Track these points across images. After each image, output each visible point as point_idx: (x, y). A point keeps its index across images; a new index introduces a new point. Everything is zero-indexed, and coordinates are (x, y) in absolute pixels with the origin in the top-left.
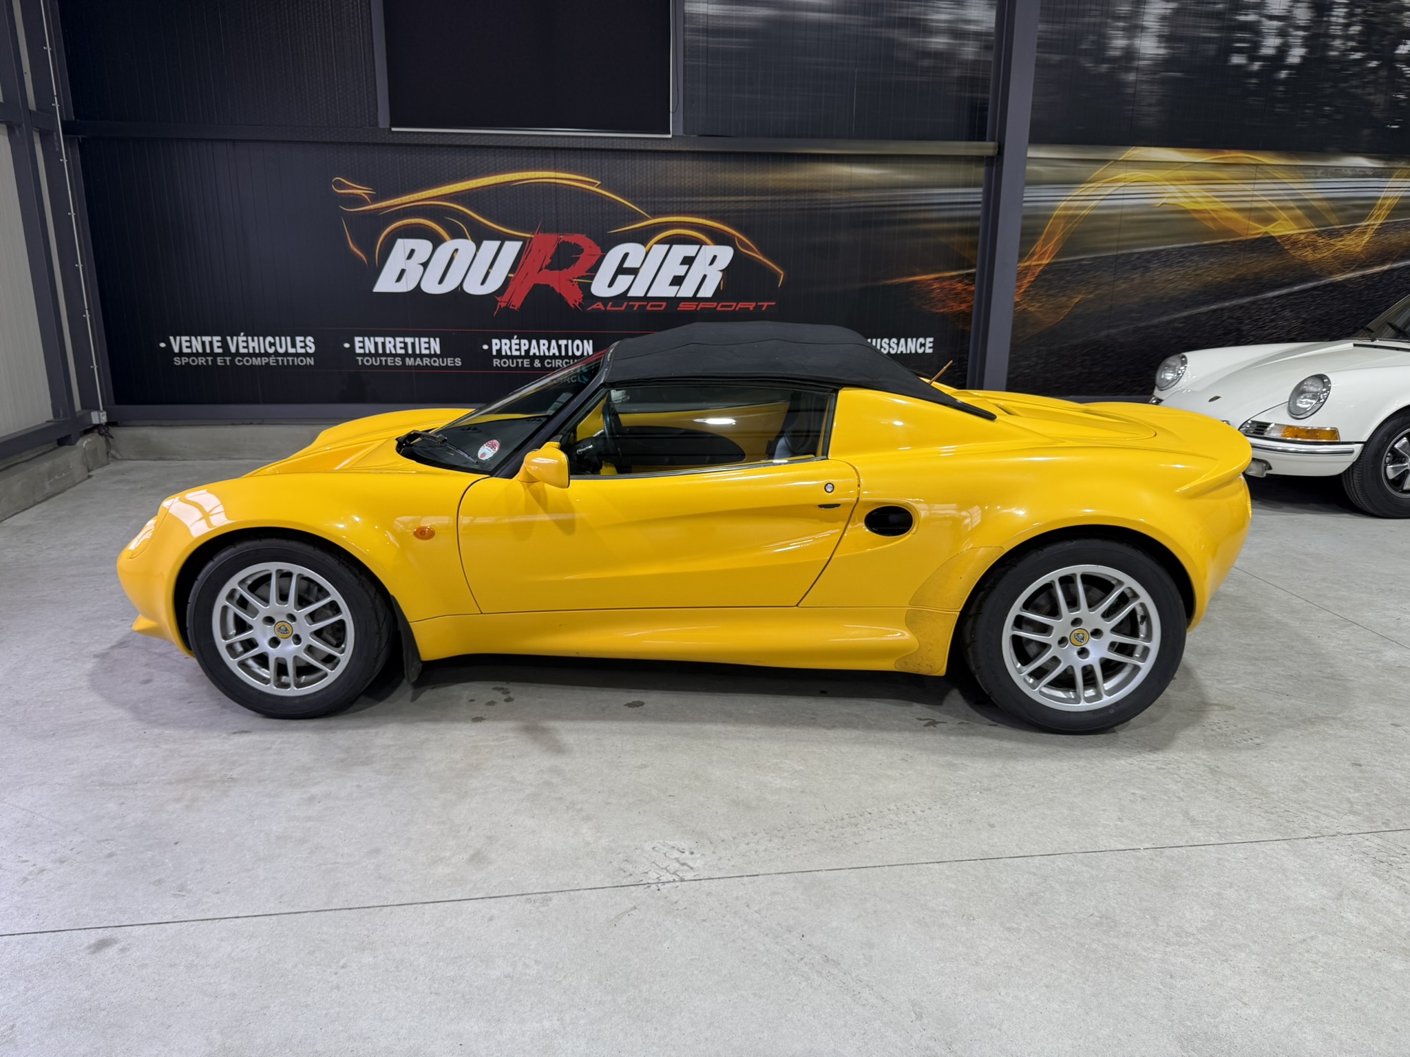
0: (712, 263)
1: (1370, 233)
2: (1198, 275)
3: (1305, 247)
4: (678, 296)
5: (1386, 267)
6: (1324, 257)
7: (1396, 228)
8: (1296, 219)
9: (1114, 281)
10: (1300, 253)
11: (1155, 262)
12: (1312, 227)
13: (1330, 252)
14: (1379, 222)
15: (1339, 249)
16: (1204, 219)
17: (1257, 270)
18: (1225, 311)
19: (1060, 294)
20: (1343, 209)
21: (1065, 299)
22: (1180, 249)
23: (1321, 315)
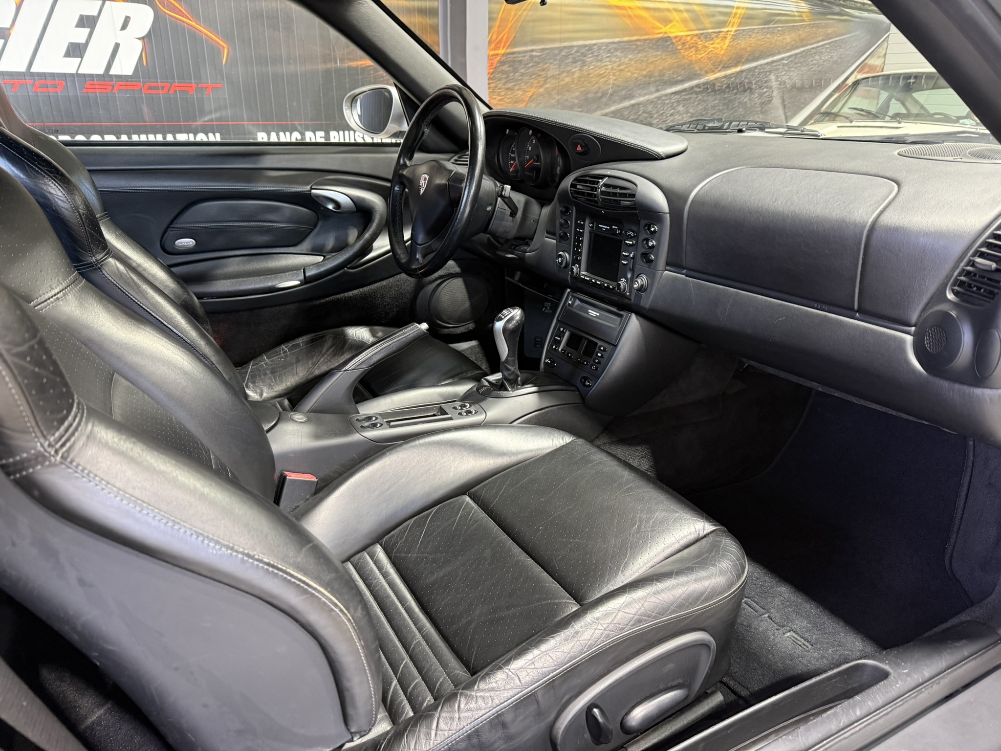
0: (124, 27)
1: (729, 37)
2: (621, 70)
3: (691, 48)
4: (79, 72)
5: (738, 69)
6: (702, 57)
7: (744, 35)
8: (684, 21)
9: (559, 74)
10: (687, 53)
11: (590, 56)
12: (694, 30)
13: (706, 53)
14: (734, 29)
15: (711, 51)
16: (624, 16)
17: (661, 68)
18: (641, 106)
19: (516, 88)
20: (713, 16)
21: (520, 93)
22: (608, 44)
23: (701, 110)
